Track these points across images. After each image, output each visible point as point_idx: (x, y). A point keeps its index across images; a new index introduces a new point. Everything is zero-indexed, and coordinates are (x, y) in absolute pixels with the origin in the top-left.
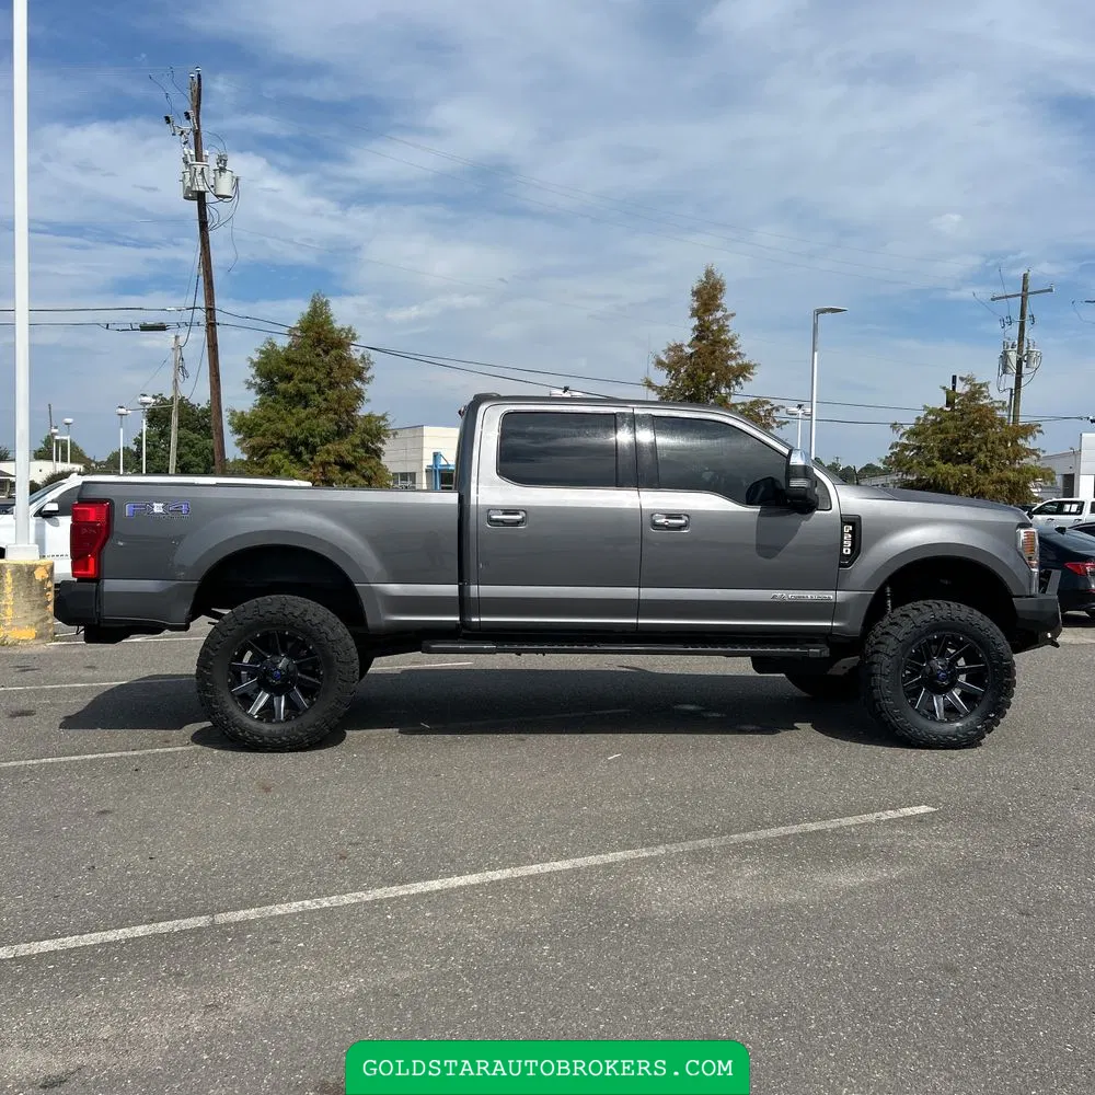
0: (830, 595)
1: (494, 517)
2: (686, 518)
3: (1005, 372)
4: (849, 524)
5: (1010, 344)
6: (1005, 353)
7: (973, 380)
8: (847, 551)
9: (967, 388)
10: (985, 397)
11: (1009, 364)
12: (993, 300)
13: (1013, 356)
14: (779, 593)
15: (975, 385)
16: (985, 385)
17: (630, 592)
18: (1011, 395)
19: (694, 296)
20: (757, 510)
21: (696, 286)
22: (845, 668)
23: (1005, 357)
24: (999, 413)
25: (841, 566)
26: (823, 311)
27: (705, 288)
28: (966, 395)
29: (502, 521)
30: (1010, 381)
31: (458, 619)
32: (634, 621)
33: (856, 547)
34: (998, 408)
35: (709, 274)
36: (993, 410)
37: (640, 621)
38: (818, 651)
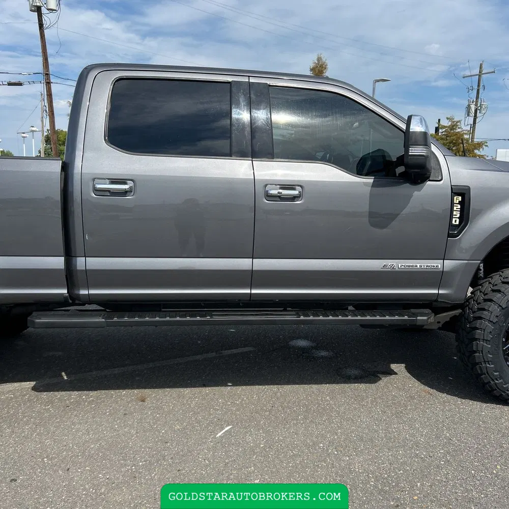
0: (437, 264)
1: (98, 186)
2: (299, 188)
3: (468, 115)
4: (458, 194)
5: (472, 101)
6: (469, 105)
7: (453, 119)
8: (456, 221)
9: (450, 123)
10: (459, 128)
11: (471, 111)
12: (464, 77)
13: (473, 107)
14: (389, 263)
15: (454, 122)
16: (459, 121)
17: (244, 264)
18: (471, 127)
19: (311, 71)
20: (370, 180)
21: (312, 65)
22: (439, 322)
23: (469, 107)
24: (466, 137)
25: (449, 236)
26: (378, 81)
27: (317, 67)
28: (449, 127)
29: (108, 191)
30: (471, 120)
31: (65, 291)
32: (248, 291)
33: (465, 218)
34: (465, 134)
35: (319, 59)
36: (462, 135)
37: (254, 291)
38: (425, 318)
